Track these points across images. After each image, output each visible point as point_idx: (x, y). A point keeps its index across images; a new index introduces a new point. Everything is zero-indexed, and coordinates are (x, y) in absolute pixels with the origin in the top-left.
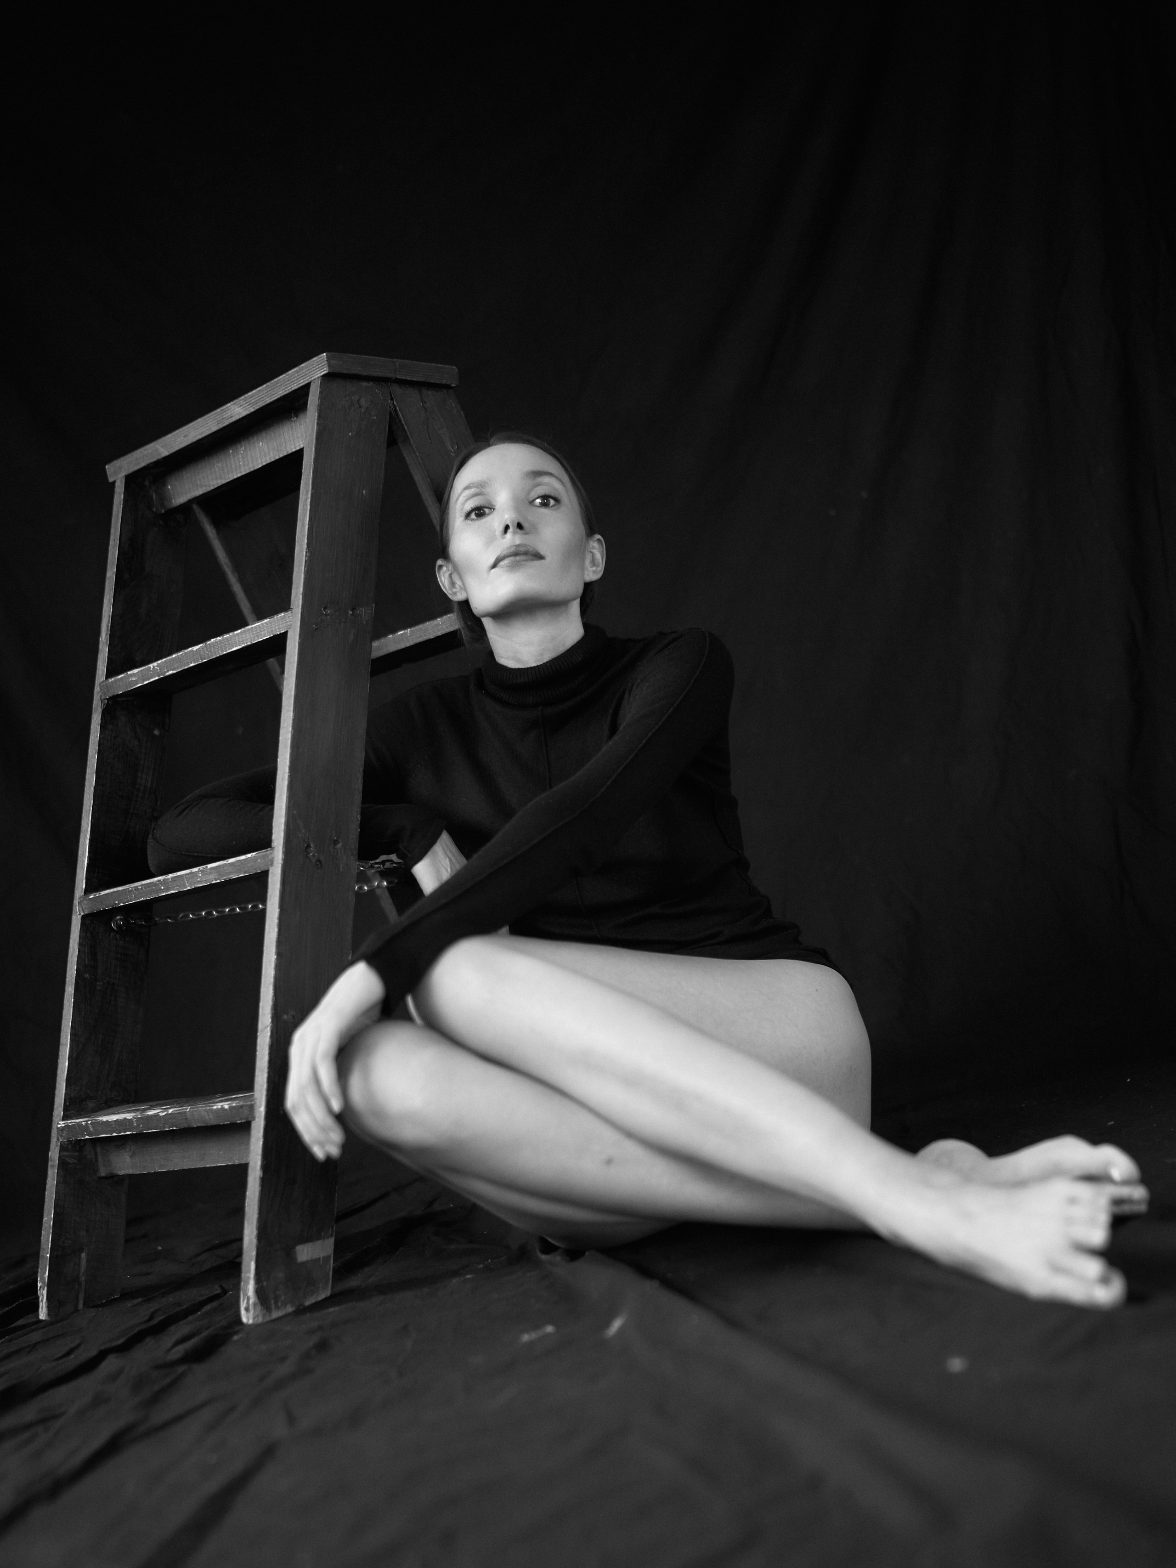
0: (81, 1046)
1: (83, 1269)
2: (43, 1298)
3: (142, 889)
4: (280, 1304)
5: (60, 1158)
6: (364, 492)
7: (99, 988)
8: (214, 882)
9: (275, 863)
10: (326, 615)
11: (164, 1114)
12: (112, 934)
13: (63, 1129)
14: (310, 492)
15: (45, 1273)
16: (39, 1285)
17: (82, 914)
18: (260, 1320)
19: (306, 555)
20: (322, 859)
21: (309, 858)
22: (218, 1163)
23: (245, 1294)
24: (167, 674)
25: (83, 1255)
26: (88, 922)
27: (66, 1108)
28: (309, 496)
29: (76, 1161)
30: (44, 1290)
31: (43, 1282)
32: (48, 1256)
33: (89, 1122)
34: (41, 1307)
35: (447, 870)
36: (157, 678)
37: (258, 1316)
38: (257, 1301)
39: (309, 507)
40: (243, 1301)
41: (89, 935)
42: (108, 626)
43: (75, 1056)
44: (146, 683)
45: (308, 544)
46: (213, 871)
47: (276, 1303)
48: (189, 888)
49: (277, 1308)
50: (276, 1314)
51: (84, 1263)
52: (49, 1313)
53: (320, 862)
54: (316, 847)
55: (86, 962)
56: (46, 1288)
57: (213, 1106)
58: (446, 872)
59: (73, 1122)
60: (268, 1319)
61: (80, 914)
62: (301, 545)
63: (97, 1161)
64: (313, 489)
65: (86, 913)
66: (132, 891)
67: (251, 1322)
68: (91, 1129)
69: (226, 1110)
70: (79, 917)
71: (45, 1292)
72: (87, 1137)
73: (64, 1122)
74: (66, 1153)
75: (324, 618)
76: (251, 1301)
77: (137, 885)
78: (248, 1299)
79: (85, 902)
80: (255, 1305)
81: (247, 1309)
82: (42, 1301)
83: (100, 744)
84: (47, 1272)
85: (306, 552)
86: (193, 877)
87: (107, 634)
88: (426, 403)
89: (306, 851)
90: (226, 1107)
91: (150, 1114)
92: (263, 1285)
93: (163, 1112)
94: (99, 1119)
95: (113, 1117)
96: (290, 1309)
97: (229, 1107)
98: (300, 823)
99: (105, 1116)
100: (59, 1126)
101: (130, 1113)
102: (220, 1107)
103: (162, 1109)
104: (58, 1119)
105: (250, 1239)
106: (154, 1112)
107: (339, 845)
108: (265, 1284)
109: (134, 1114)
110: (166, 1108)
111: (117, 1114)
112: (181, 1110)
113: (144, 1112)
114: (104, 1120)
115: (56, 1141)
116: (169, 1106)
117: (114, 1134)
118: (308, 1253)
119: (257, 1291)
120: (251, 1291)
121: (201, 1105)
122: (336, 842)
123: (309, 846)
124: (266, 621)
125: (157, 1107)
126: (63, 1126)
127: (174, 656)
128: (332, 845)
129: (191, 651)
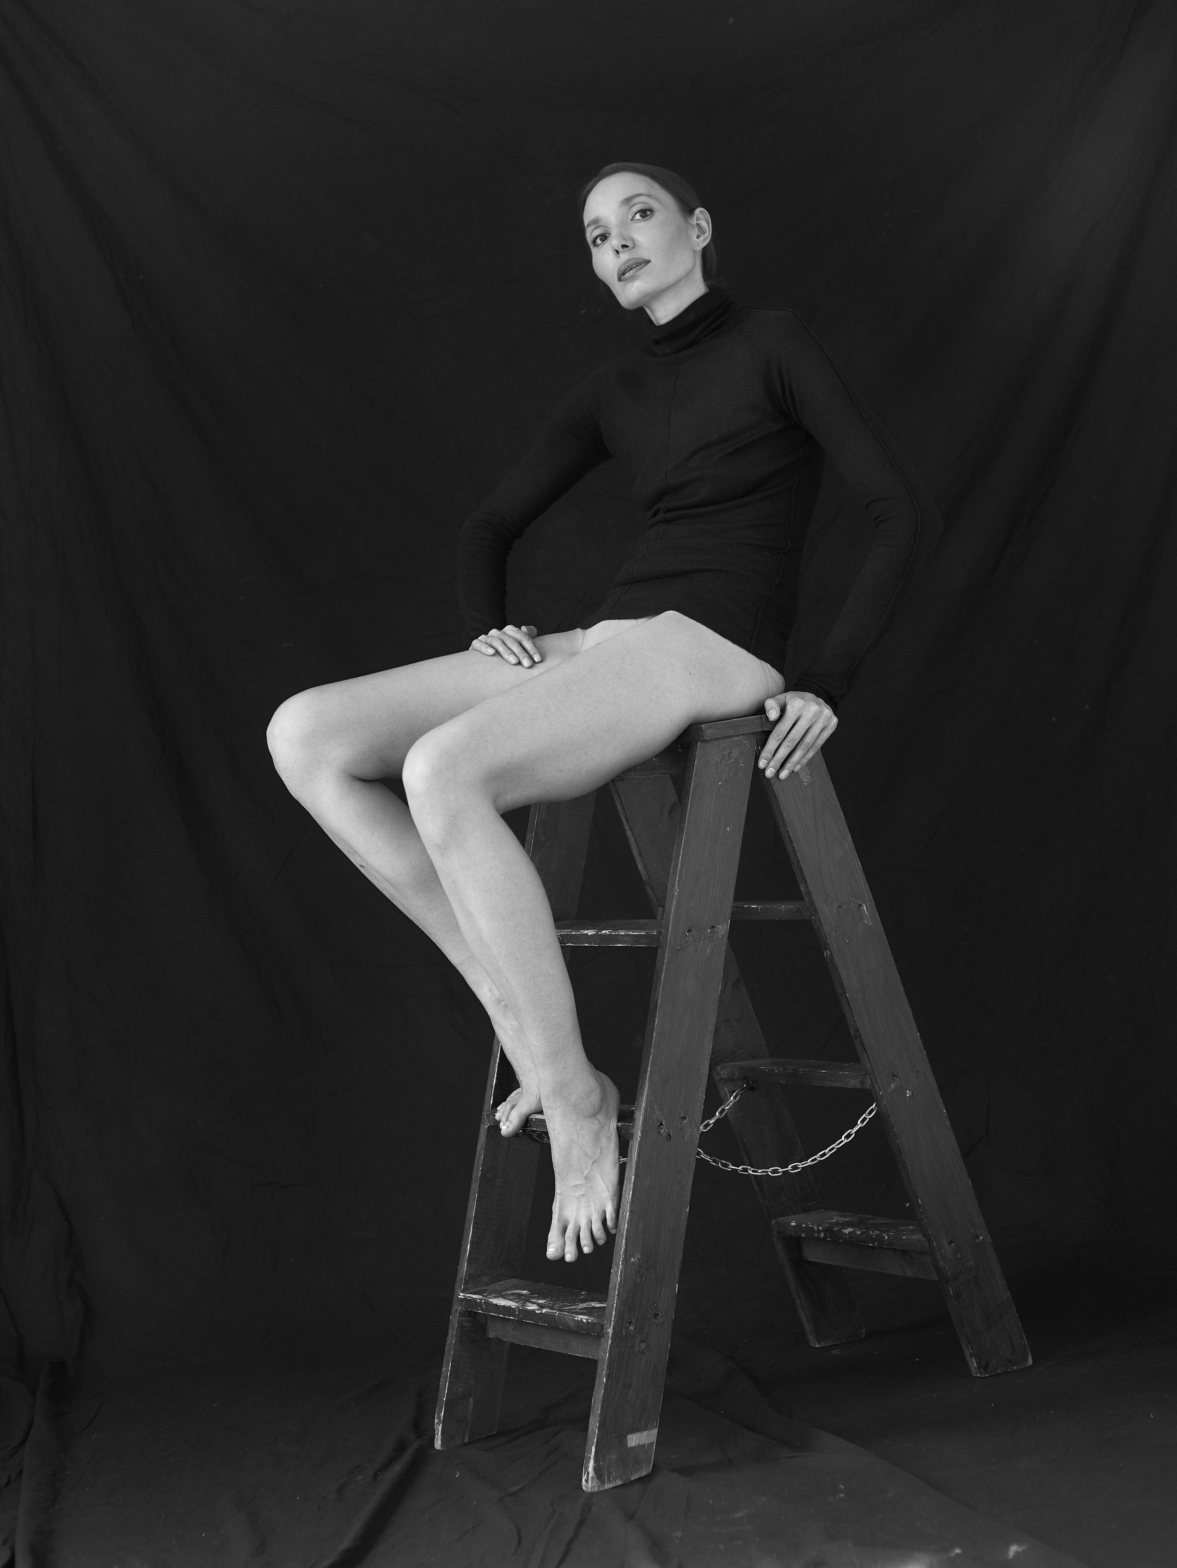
1: (470, 1410)
2: (439, 1432)
3: (535, 1121)
4: (611, 1477)
5: (459, 1323)
6: (729, 828)
7: (497, 1184)
9: (635, 1138)
10: (688, 937)
11: (540, 1312)
13: (462, 1301)
14: (684, 838)
15: (441, 1413)
16: (436, 1421)
17: (489, 1125)
18: (596, 1489)
20: (670, 1134)
21: (660, 1134)
22: (577, 1353)
23: (587, 1469)
25: (471, 1400)
27: (466, 1284)
28: (683, 841)
29: (470, 1325)
30: (439, 1426)
31: (440, 1420)
32: (445, 1399)
33: (483, 1301)
34: (436, 1439)
37: (594, 1487)
38: (594, 1476)
39: (682, 850)
40: (585, 1474)
41: (493, 1141)
43: (475, 1240)
47: (608, 1476)
49: (609, 1481)
50: (608, 1486)
51: (471, 1406)
52: (443, 1446)
53: (670, 1135)
54: (667, 1124)
55: (489, 1164)
56: (441, 1425)
57: (575, 1317)
59: (470, 1297)
60: (602, 1489)
61: (487, 1125)
63: (486, 1324)
64: (686, 835)
67: (589, 1490)
68: (484, 1307)
69: (584, 1323)
70: (486, 1127)
71: (440, 1428)
72: (480, 1311)
73: (463, 1294)
74: (463, 1318)
75: (687, 939)
76: (590, 1476)
78: (588, 1473)
80: (592, 1478)
81: (587, 1481)
82: (438, 1434)
84: (443, 1412)
85: (677, 889)
89: (659, 1128)
90: (584, 1321)
91: (529, 1308)
92: (599, 1464)
93: (538, 1310)
94: (490, 1300)
95: (502, 1302)
96: (619, 1483)
97: (586, 1322)
98: (656, 1107)
99: (495, 1297)
100: (459, 1297)
101: (515, 1299)
102: (580, 1319)
103: (538, 1305)
104: (459, 1290)
105: (593, 1429)
106: (531, 1307)
107: (686, 1121)
108: (601, 1463)
109: (517, 1302)
110: (541, 1306)
111: (504, 1297)
112: (551, 1312)
113: (525, 1303)
114: (495, 1303)
115: (457, 1308)
116: (544, 1301)
117: (501, 1316)
118: (636, 1440)
119: (595, 1469)
120: (591, 1469)
121: (566, 1312)
122: (684, 1118)
123: (661, 1124)
124: (643, 933)
125: (535, 1297)
126: (463, 1297)
127: (573, 933)
128: (680, 1121)
129: (586, 934)
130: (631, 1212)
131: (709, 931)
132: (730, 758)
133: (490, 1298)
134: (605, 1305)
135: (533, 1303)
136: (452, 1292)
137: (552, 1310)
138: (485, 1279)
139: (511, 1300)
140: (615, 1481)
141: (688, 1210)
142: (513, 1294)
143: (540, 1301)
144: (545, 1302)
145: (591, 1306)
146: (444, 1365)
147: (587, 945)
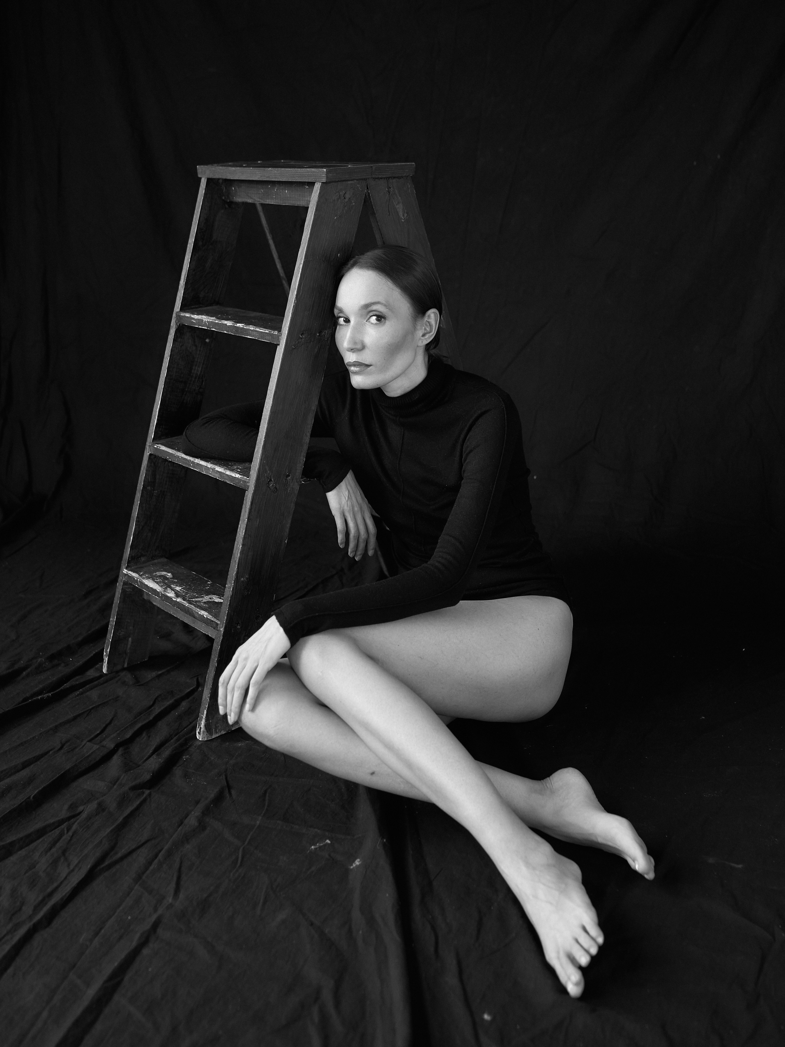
0: (141, 527)
1: (129, 646)
2: (105, 662)
3: (181, 459)
4: (217, 731)
5: (122, 589)
6: (339, 255)
7: (155, 494)
8: (218, 478)
9: (249, 489)
10: (301, 338)
11: (175, 600)
12: (166, 463)
13: (125, 575)
14: (303, 261)
15: (108, 649)
16: (105, 653)
17: (150, 452)
18: (206, 739)
19: (294, 302)
20: (277, 487)
21: (269, 488)
23: (200, 725)
24: (212, 329)
25: (130, 639)
26: (152, 457)
27: (129, 562)
28: (302, 263)
29: (131, 590)
30: (106, 658)
31: (107, 654)
32: (111, 640)
33: (139, 580)
34: (104, 665)
35: (345, 498)
36: (206, 328)
37: (204, 737)
38: (205, 729)
39: (301, 270)
40: (198, 729)
41: (152, 464)
43: (137, 533)
44: (200, 327)
45: (297, 295)
46: (218, 473)
47: (216, 730)
48: (204, 473)
49: (216, 733)
50: (213, 737)
51: (130, 643)
52: (108, 670)
53: (276, 488)
54: (275, 480)
55: (149, 480)
56: (107, 657)
57: (199, 612)
58: (345, 499)
59: (131, 574)
61: (149, 452)
62: (293, 294)
64: (305, 258)
65: (152, 453)
66: (175, 456)
67: (200, 739)
68: (139, 584)
69: (205, 618)
70: (148, 454)
71: (107, 659)
72: (137, 586)
73: (127, 570)
75: (300, 340)
76: (202, 730)
77: (178, 455)
78: (201, 728)
79: (152, 447)
80: (203, 732)
81: (199, 733)
82: (105, 663)
83: (172, 351)
84: (109, 649)
85: (295, 301)
86: (207, 469)
87: (184, 281)
88: (390, 188)
89: (268, 484)
90: (205, 616)
91: (169, 595)
92: (209, 722)
93: (174, 598)
94: (144, 581)
95: (151, 584)
96: (223, 732)
97: (207, 617)
98: (267, 468)
99: (148, 578)
100: (124, 572)
101: (160, 582)
102: (202, 614)
103: (175, 593)
104: (124, 567)
105: (206, 697)
106: (171, 594)
107: (289, 478)
108: (211, 721)
109: (161, 586)
110: (177, 595)
111: (153, 579)
112: (183, 603)
113: (166, 588)
114: (146, 583)
115: (121, 579)
116: (180, 588)
117: (150, 593)
119: (205, 726)
120: (203, 725)
121: (194, 605)
122: (288, 476)
123: (271, 480)
124: (267, 332)
125: (175, 583)
126: (126, 573)
127: (216, 322)
128: (285, 478)
129: (226, 325)
130: (243, 545)
131: (318, 334)
132: (345, 198)
133: (143, 578)
134: (222, 601)
135: (172, 589)
136: (119, 568)
137: (184, 601)
138: (143, 559)
139: (157, 583)
140: (220, 732)
141: (286, 542)
142: (160, 576)
143: (178, 588)
144: (181, 590)
145: (212, 600)
146: (112, 616)
147: (226, 332)
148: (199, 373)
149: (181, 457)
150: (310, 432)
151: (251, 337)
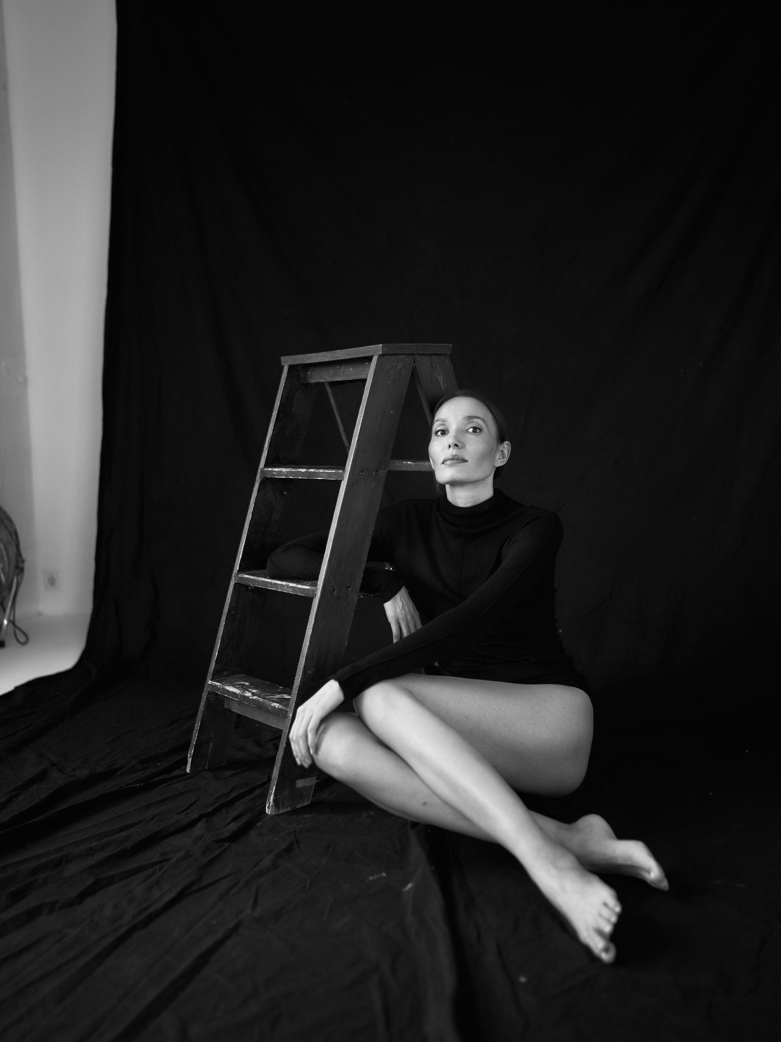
0: (225, 645)
1: (210, 750)
2: (189, 762)
3: (261, 582)
5: (207, 698)
6: (392, 411)
7: (238, 618)
8: (291, 593)
9: (317, 596)
10: (361, 475)
11: (252, 698)
12: (248, 592)
13: (210, 685)
14: (363, 414)
16: (189, 755)
17: (235, 582)
19: (356, 446)
20: (340, 596)
21: (333, 595)
22: (273, 725)
23: (269, 800)
24: (290, 477)
25: (211, 744)
26: (237, 586)
27: (213, 675)
28: (363, 416)
29: (214, 700)
31: (191, 755)
32: (195, 743)
33: (221, 687)
34: (188, 766)
36: (285, 477)
37: (273, 812)
38: (273, 805)
39: (361, 421)
40: (268, 803)
41: (237, 592)
42: (269, 441)
43: (221, 650)
44: (280, 477)
45: (358, 440)
46: (291, 588)
47: (282, 806)
48: (280, 591)
49: (283, 808)
50: (282, 811)
51: (211, 747)
52: (191, 770)
54: (338, 590)
55: (234, 605)
56: (191, 758)
57: (271, 704)
58: (399, 609)
59: (215, 684)
60: (277, 813)
61: (234, 582)
62: (355, 440)
63: (224, 700)
64: (365, 412)
65: (237, 582)
66: (256, 581)
67: (269, 813)
68: (222, 691)
69: (276, 708)
70: (234, 583)
71: (190, 760)
72: (219, 693)
73: (211, 682)
74: (210, 696)
75: (360, 476)
76: (271, 804)
77: (259, 579)
79: (237, 577)
81: (269, 808)
83: (256, 498)
84: (193, 750)
85: (356, 444)
86: (282, 587)
88: (433, 363)
89: (332, 592)
90: (277, 707)
91: (246, 695)
92: (277, 798)
93: (251, 696)
94: (225, 687)
95: (231, 689)
96: (289, 809)
97: (278, 707)
98: (332, 578)
99: (228, 685)
100: (209, 683)
101: (239, 688)
102: (274, 706)
103: (252, 694)
104: (209, 679)
105: (275, 775)
106: (248, 694)
107: (350, 589)
108: (279, 797)
109: (240, 690)
110: (254, 694)
111: (234, 686)
112: (258, 699)
113: (244, 691)
114: (227, 689)
115: (206, 690)
116: (256, 691)
117: (230, 697)
118: (302, 783)
119: (274, 800)
120: (271, 799)
121: (267, 700)
122: (349, 587)
123: (334, 590)
124: (334, 471)
125: (252, 688)
126: (211, 683)
127: (293, 470)
128: (346, 589)
129: (301, 471)
130: (310, 642)
131: (374, 473)
132: (397, 368)
133: (225, 686)
134: (291, 698)
135: (249, 691)
136: (205, 680)
137: (259, 697)
138: (225, 673)
139: (237, 688)
140: (287, 808)
141: (346, 644)
142: (239, 685)
143: (254, 691)
144: (256, 692)
145: (283, 697)
146: (196, 723)
147: (300, 478)
148: (278, 519)
149: (261, 580)
150: (367, 553)
151: (321, 478)
